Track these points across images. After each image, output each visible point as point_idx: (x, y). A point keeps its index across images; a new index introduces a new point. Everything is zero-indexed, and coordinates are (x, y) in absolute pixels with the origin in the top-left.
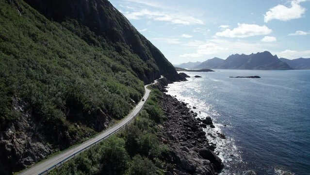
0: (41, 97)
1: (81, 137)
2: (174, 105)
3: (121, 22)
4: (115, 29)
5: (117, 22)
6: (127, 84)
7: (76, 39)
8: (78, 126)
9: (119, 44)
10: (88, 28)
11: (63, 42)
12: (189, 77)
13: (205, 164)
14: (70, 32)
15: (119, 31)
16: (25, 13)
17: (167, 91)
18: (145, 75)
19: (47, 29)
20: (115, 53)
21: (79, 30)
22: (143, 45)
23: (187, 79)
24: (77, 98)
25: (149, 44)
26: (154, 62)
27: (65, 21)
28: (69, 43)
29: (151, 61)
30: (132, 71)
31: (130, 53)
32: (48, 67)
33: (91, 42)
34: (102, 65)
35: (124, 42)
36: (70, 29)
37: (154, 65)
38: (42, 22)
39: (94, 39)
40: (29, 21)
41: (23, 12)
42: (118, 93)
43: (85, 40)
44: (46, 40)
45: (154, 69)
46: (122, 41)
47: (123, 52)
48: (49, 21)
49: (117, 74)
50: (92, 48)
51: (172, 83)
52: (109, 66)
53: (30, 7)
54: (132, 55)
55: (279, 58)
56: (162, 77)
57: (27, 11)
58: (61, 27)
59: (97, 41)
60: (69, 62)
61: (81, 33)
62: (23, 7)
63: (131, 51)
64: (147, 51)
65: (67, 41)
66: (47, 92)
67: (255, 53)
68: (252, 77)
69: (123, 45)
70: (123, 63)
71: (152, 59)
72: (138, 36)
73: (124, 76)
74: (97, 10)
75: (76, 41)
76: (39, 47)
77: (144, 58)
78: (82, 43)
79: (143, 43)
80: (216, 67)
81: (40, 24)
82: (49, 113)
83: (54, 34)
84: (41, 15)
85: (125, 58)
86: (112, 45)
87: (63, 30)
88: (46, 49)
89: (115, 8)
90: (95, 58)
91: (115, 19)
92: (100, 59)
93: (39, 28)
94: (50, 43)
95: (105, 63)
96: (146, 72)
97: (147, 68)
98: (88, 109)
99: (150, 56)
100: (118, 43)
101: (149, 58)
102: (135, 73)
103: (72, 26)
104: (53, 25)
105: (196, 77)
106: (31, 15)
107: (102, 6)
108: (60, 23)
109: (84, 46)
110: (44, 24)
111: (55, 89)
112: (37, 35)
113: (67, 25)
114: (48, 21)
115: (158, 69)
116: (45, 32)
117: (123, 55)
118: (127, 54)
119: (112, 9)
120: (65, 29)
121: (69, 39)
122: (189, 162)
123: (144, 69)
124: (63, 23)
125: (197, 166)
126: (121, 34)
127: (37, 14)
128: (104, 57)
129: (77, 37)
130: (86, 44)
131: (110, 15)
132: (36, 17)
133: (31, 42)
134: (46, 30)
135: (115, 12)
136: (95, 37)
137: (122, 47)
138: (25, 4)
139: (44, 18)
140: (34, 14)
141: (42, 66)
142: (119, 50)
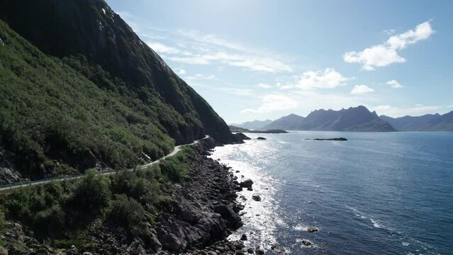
0: (14, 125)
1: (60, 173)
2: (209, 168)
3: (150, 60)
4: (140, 69)
5: (144, 60)
6: (145, 138)
7: (81, 79)
8: (58, 163)
9: (145, 89)
10: (100, 67)
11: (60, 82)
12: (248, 139)
13: (213, 217)
14: (74, 71)
15: (147, 72)
16: (10, 42)
17: (210, 155)
18: (178, 132)
19: (40, 64)
20: (138, 101)
21: (87, 68)
22: (180, 93)
23: (244, 141)
24: (60, 134)
25: (190, 92)
26: (196, 116)
27: (68, 56)
28: (69, 83)
29: (193, 115)
30: (159, 125)
31: (159, 102)
32: (30, 101)
33: (102, 84)
34: (113, 113)
35: (152, 87)
36: (73, 66)
37: (196, 120)
38: (33, 55)
39: (107, 80)
40: (15, 53)
41: (7, 41)
42: (125, 143)
43: (95, 82)
44: (35, 76)
45: (195, 125)
46: (149, 86)
47: (149, 100)
48: (43, 54)
49: (132, 125)
50: (103, 92)
51: (222, 146)
52: (123, 115)
53: (18, 35)
54: (163, 105)
55: (379, 115)
56: (207, 137)
57: (13, 40)
58: (61, 63)
59: (112, 84)
60: (61, 102)
61: (90, 73)
62: (7, 35)
63: (162, 100)
64: (186, 100)
65: (67, 81)
66: (23, 122)
67: (347, 108)
68: (336, 139)
69: (150, 91)
70: (147, 114)
71: (194, 112)
72: (174, 80)
73: (144, 128)
74: (114, 43)
75: (81, 82)
76: (22, 81)
77: (181, 109)
78: (89, 86)
79: (181, 89)
80: (292, 128)
81: (30, 57)
82: (22, 140)
83: (48, 70)
84: (33, 47)
85: (152, 109)
86: (133, 90)
87: (63, 67)
88: (31, 85)
89: (143, 42)
90: (105, 104)
91: (142, 56)
92: (111, 106)
93: (28, 62)
94: (39, 79)
95: (118, 111)
96: (181, 127)
97: (184, 122)
98: (74, 148)
99: (190, 108)
100: (143, 88)
101: (188, 111)
102: (163, 128)
103: (78, 63)
104: (49, 60)
105: (260, 138)
106: (19, 45)
107: (123, 38)
108: (61, 58)
109: (91, 89)
110: (35, 58)
111: (34, 121)
112: (23, 69)
113: (70, 61)
114: (41, 54)
115: (201, 126)
116: (36, 67)
117: (150, 104)
118: (155, 102)
119: (138, 43)
120: (67, 66)
121: (70, 79)
122: (193, 213)
123: (179, 124)
124: (65, 58)
125: (201, 217)
126: (148, 77)
127: (27, 44)
128: (118, 104)
129: (83, 77)
130: (95, 87)
131: (134, 50)
132: (25, 48)
133: (13, 75)
134: (38, 65)
135: (142, 47)
136: (109, 79)
137: (149, 93)
138: (11, 31)
139: (38, 50)
140: (23, 44)
141: (21, 99)
142: (143, 97)
